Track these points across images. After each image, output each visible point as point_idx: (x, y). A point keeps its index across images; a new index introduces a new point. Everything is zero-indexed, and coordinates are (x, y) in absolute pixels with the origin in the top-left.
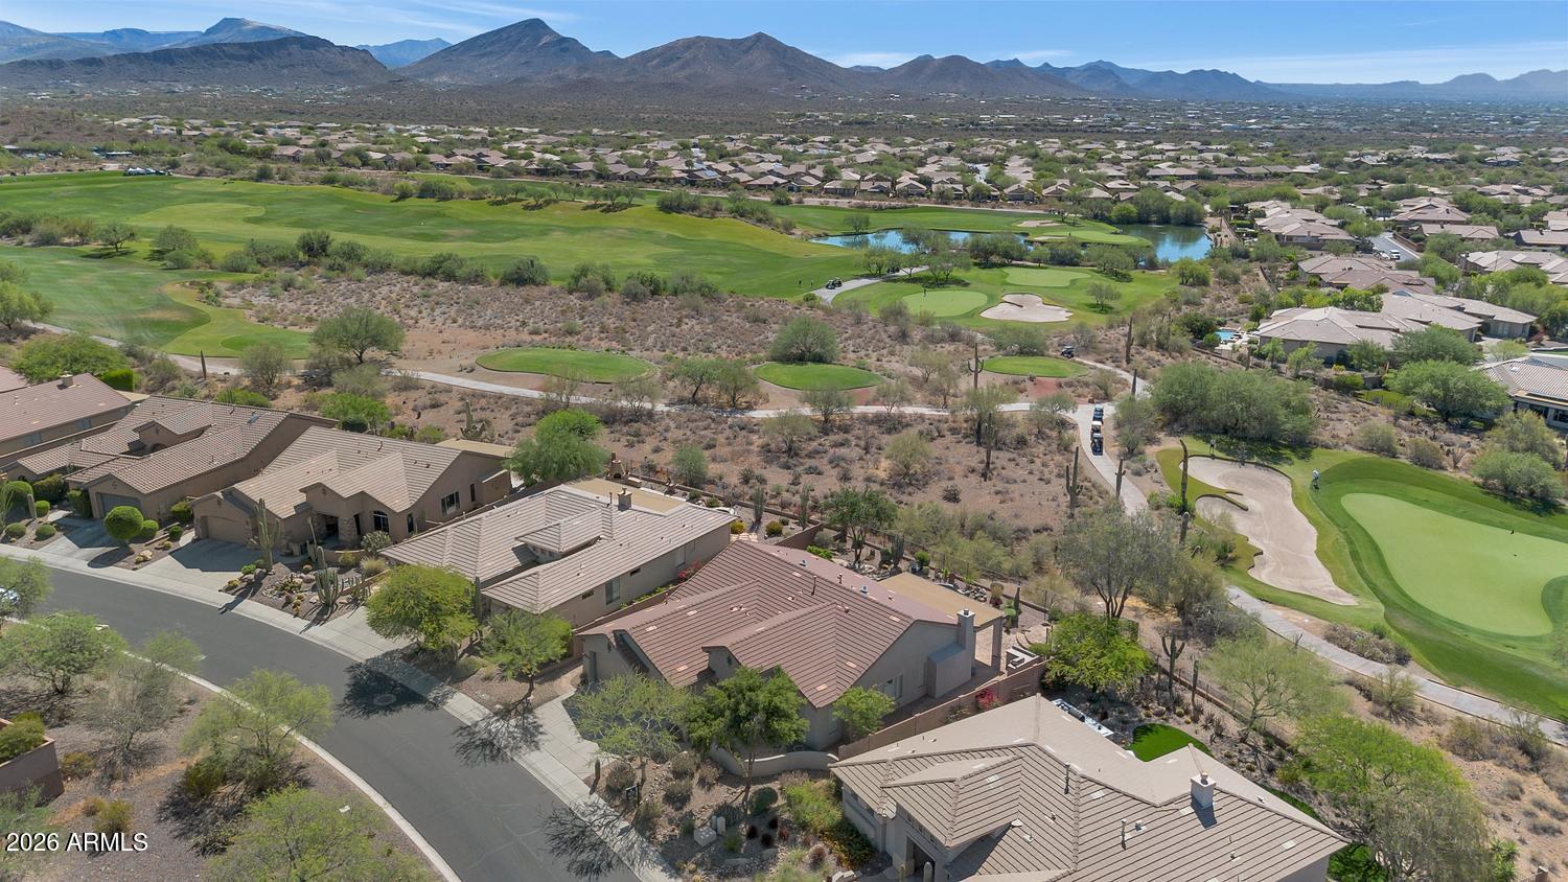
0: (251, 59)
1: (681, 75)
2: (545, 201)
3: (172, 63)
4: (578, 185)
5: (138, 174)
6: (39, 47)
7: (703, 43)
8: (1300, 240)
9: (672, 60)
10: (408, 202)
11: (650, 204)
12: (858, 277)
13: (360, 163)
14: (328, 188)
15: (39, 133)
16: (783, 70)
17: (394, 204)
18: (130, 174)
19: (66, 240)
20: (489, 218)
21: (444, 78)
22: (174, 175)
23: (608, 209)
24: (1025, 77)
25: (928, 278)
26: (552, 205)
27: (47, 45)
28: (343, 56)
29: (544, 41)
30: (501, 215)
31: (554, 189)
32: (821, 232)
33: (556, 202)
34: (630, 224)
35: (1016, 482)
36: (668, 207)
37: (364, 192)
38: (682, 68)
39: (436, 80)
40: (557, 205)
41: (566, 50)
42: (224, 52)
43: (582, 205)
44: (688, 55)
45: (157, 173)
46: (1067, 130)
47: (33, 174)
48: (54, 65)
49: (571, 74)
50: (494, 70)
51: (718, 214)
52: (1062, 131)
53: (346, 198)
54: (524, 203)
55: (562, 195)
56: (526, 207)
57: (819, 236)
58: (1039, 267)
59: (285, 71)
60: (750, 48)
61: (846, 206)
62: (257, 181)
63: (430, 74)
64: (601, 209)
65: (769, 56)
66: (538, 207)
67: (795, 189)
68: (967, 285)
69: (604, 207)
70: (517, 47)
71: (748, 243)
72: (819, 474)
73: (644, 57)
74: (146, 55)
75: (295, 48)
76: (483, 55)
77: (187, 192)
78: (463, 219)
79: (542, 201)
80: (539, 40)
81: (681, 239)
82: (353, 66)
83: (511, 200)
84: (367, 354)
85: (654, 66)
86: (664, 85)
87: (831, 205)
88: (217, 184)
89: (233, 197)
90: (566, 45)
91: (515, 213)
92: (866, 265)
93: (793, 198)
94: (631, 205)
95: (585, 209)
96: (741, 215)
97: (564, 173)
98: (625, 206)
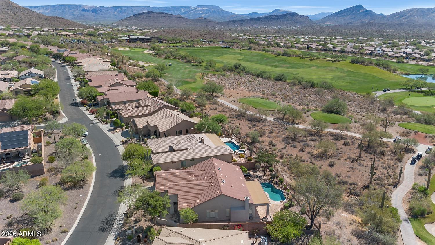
0: (278, 19)
1: (405, 21)
2: (316, 58)
3: (259, 21)
4: (332, 54)
5: (224, 47)
6: (234, 17)
10: (279, 57)
11: (348, 60)
12: (399, 89)
13: (277, 46)
14: (262, 52)
15: (215, 37)
17: (275, 57)
18: (223, 47)
19: (192, 62)
20: (298, 62)
21: (328, 23)
22: (232, 48)
23: (334, 61)
25: (428, 92)
26: (318, 59)
27: (236, 17)
28: (301, 18)
29: (361, 11)
30: (302, 62)
31: (320, 55)
32: (407, 73)
33: (319, 58)
34: (338, 66)
35: (363, 166)
36: (353, 62)
37: (270, 54)
38: (405, 18)
39: (325, 24)
40: (319, 59)
41: (367, 14)
42: (271, 18)
43: (326, 60)
44: (409, 14)
45: (228, 47)
47: (205, 46)
48: (234, 22)
49: (367, 21)
50: (343, 20)
51: (370, 65)
53: (265, 55)
54: (310, 58)
55: (322, 56)
56: (310, 60)
57: (406, 74)
59: (285, 22)
60: (434, 11)
61: (426, 65)
62: (248, 50)
64: (332, 61)
66: (313, 60)
67: (409, 58)
69: (333, 61)
70: (352, 13)
71: (375, 74)
72: (295, 148)
73: (393, 15)
74: (254, 19)
75: (289, 16)
76: (341, 16)
77: (231, 52)
78: (290, 62)
79: (315, 58)
80: (359, 11)
81: (351, 71)
82: (303, 20)
83: (307, 57)
84: (214, 94)
85: (396, 18)
86: (397, 24)
87: (419, 64)
88: (238, 50)
89: (240, 54)
90: (367, 12)
91: (306, 61)
92: (404, 85)
93: (405, 61)
94: (342, 60)
95: (327, 61)
96: (378, 65)
97: (332, 50)
98: (340, 61)
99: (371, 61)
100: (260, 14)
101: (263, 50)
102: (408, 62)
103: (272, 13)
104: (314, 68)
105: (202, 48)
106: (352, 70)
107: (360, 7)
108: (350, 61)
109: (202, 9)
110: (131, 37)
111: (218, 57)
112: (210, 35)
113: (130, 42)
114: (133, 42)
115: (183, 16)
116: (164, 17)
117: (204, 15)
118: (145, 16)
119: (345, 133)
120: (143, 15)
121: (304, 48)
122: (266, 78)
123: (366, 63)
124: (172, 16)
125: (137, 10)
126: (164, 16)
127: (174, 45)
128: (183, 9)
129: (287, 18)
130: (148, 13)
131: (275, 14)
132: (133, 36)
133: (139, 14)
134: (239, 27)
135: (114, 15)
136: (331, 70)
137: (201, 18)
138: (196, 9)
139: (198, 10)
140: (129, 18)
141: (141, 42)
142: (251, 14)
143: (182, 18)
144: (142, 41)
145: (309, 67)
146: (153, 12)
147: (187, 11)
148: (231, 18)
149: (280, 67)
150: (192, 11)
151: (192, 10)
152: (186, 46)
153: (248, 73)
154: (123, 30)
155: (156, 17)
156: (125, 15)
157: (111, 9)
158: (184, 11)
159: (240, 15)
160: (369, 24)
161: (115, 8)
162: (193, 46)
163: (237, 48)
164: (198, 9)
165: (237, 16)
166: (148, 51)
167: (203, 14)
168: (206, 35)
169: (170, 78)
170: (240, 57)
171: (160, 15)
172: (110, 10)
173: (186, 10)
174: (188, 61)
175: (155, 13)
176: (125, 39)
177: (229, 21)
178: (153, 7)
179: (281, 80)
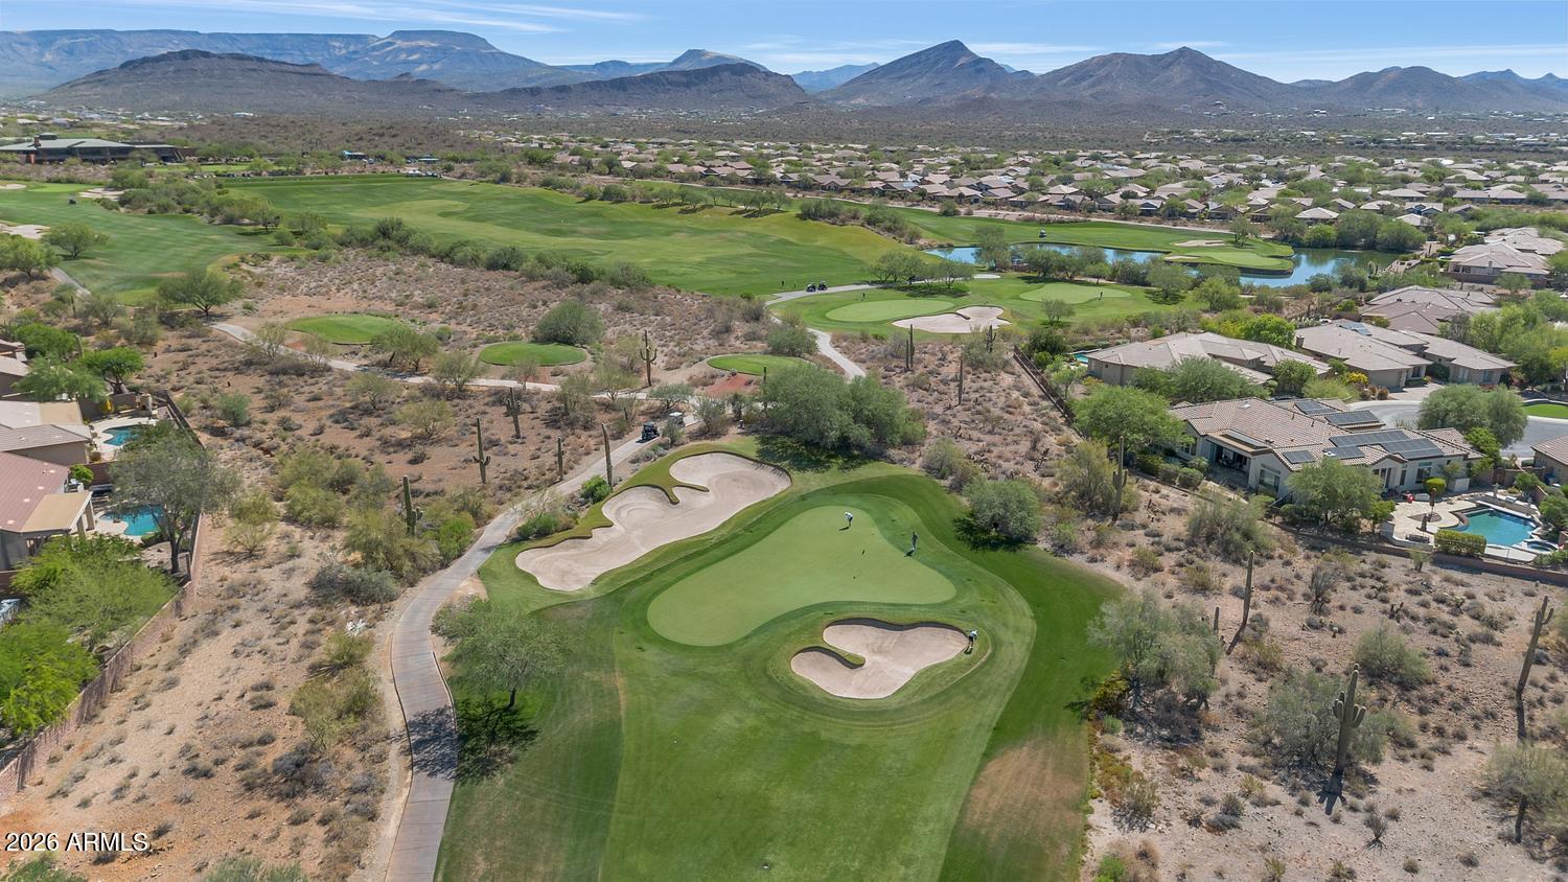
0: (688, 85)
1: (1086, 93)
2: (702, 206)
3: (625, 90)
5: (418, 176)
6: (539, 78)
7: (1119, 60)
9: (1083, 79)
10: (587, 203)
11: (794, 210)
13: (606, 170)
14: (542, 190)
16: (1202, 86)
17: (574, 205)
18: (411, 176)
19: (247, 221)
20: (639, 220)
21: (860, 100)
22: (442, 177)
23: (754, 215)
24: (1507, 90)
26: (706, 210)
28: (767, 81)
29: (961, 62)
30: (653, 217)
31: (713, 194)
32: (945, 243)
33: (711, 206)
34: (758, 229)
36: (807, 215)
37: (564, 195)
38: (1093, 86)
39: (851, 102)
40: (710, 210)
41: (980, 71)
42: (670, 79)
43: (733, 210)
44: (1102, 73)
45: (432, 175)
46: (1493, 150)
47: (344, 173)
48: (534, 92)
49: (976, 92)
50: (905, 92)
51: (851, 222)
52: (1488, 150)
53: (543, 198)
54: (685, 206)
55: (720, 201)
56: (683, 212)
57: (942, 247)
60: (1171, 64)
62: (495, 183)
63: (848, 97)
64: (745, 214)
65: (1190, 71)
66: (694, 211)
69: (750, 213)
70: (933, 69)
71: (849, 249)
73: (1056, 76)
75: (726, 75)
76: (900, 78)
77: (435, 191)
78: (614, 219)
79: (698, 206)
80: (956, 61)
81: (791, 243)
82: (773, 90)
83: (675, 205)
84: (213, 309)
85: (1065, 85)
86: (1063, 103)
87: (999, 217)
88: (462, 186)
89: (461, 196)
90: (981, 66)
91: (670, 216)
92: (875, 271)
93: (963, 210)
94: (778, 211)
95: (732, 214)
96: (871, 222)
97: (775, 182)
98: (767, 212)
99: (856, 211)
100: (638, 65)
101: (546, 184)
102: (969, 213)
103: (676, 62)
104: (680, 236)
105: (332, 178)
106: (791, 239)
107: (956, 47)
108: (800, 212)
109: (414, 43)
110: (45, 144)
111: (375, 209)
112: (394, 136)
113: (39, 162)
114: (51, 162)
115: (338, 71)
116: (254, 74)
117: (424, 67)
118: (172, 68)
119: (530, 385)
120: (162, 63)
121: (694, 177)
122: (461, 264)
123: (841, 217)
124: (285, 68)
125: (145, 45)
126: (251, 67)
127: (221, 169)
128: (337, 44)
129: (721, 81)
130: (184, 55)
131: (685, 66)
132: (53, 138)
133: (145, 60)
134: (551, 112)
135: (43, 65)
136: (731, 241)
137: (405, 79)
138: (391, 44)
139: (400, 50)
140: (100, 77)
141: (85, 160)
142: (602, 65)
143: (329, 76)
144: (94, 158)
145: (669, 234)
146: (206, 55)
147: (354, 52)
148: (529, 80)
149: (572, 233)
150: (376, 53)
151: (374, 49)
152: (271, 174)
153: (417, 251)
154: (50, 122)
155: (216, 72)
156: (90, 64)
157: (25, 39)
158: (344, 51)
159: (562, 68)
160: (981, 104)
161: (45, 38)
162: (299, 172)
163: (463, 176)
164: (399, 43)
165: (549, 72)
166: (99, 190)
167: (421, 63)
168: (382, 135)
169: (96, 272)
170: (456, 206)
171: (234, 64)
172: (22, 44)
173: (352, 48)
174: (229, 221)
175: (214, 55)
176: (18, 152)
177: (514, 91)
178: (212, 36)
179: (506, 267)
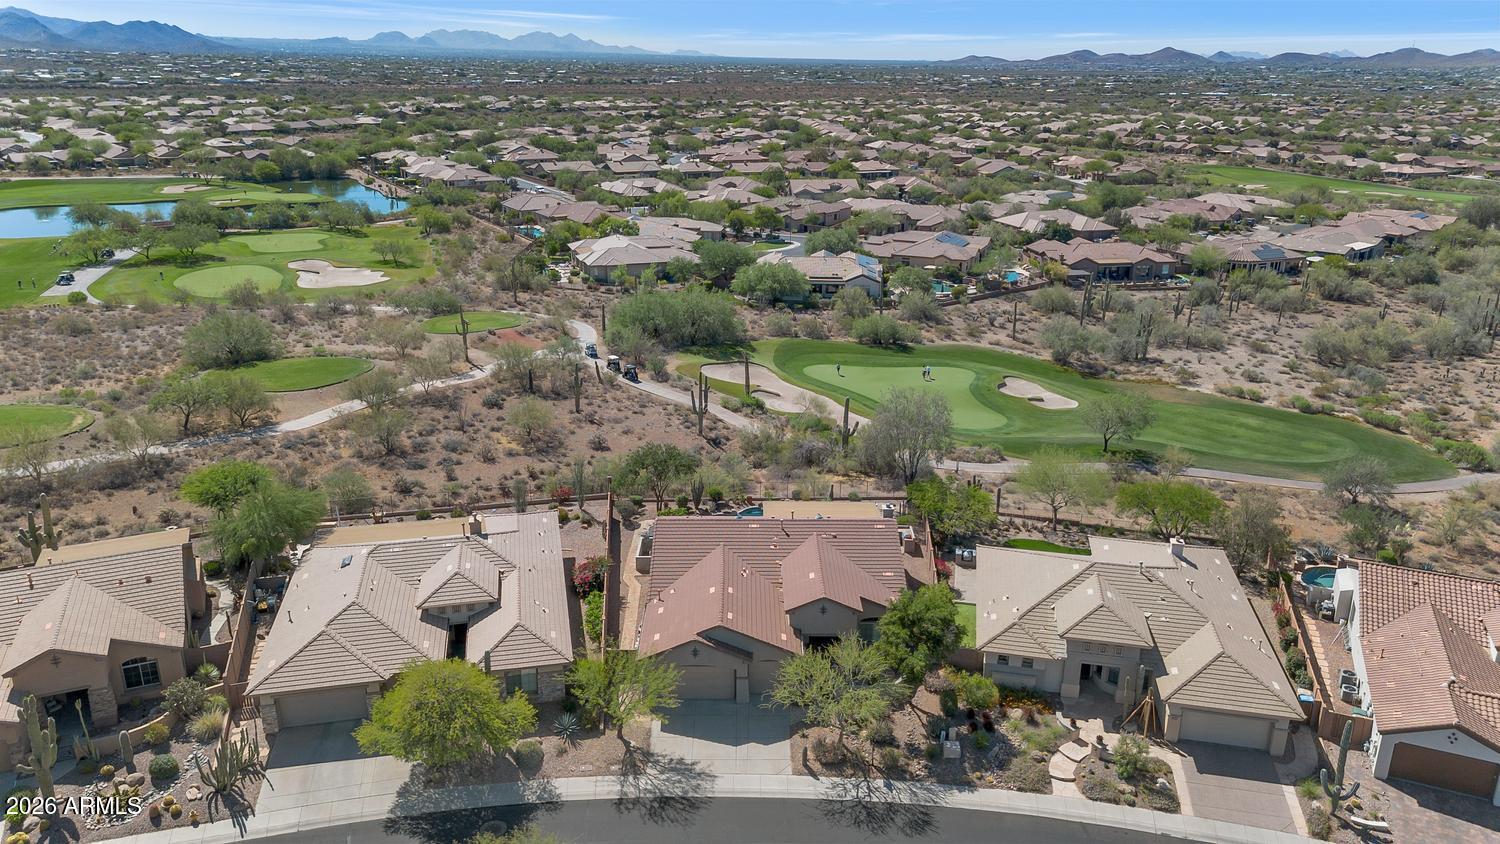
8: (462, 184)
58: (260, 233)
68: (222, 260)
